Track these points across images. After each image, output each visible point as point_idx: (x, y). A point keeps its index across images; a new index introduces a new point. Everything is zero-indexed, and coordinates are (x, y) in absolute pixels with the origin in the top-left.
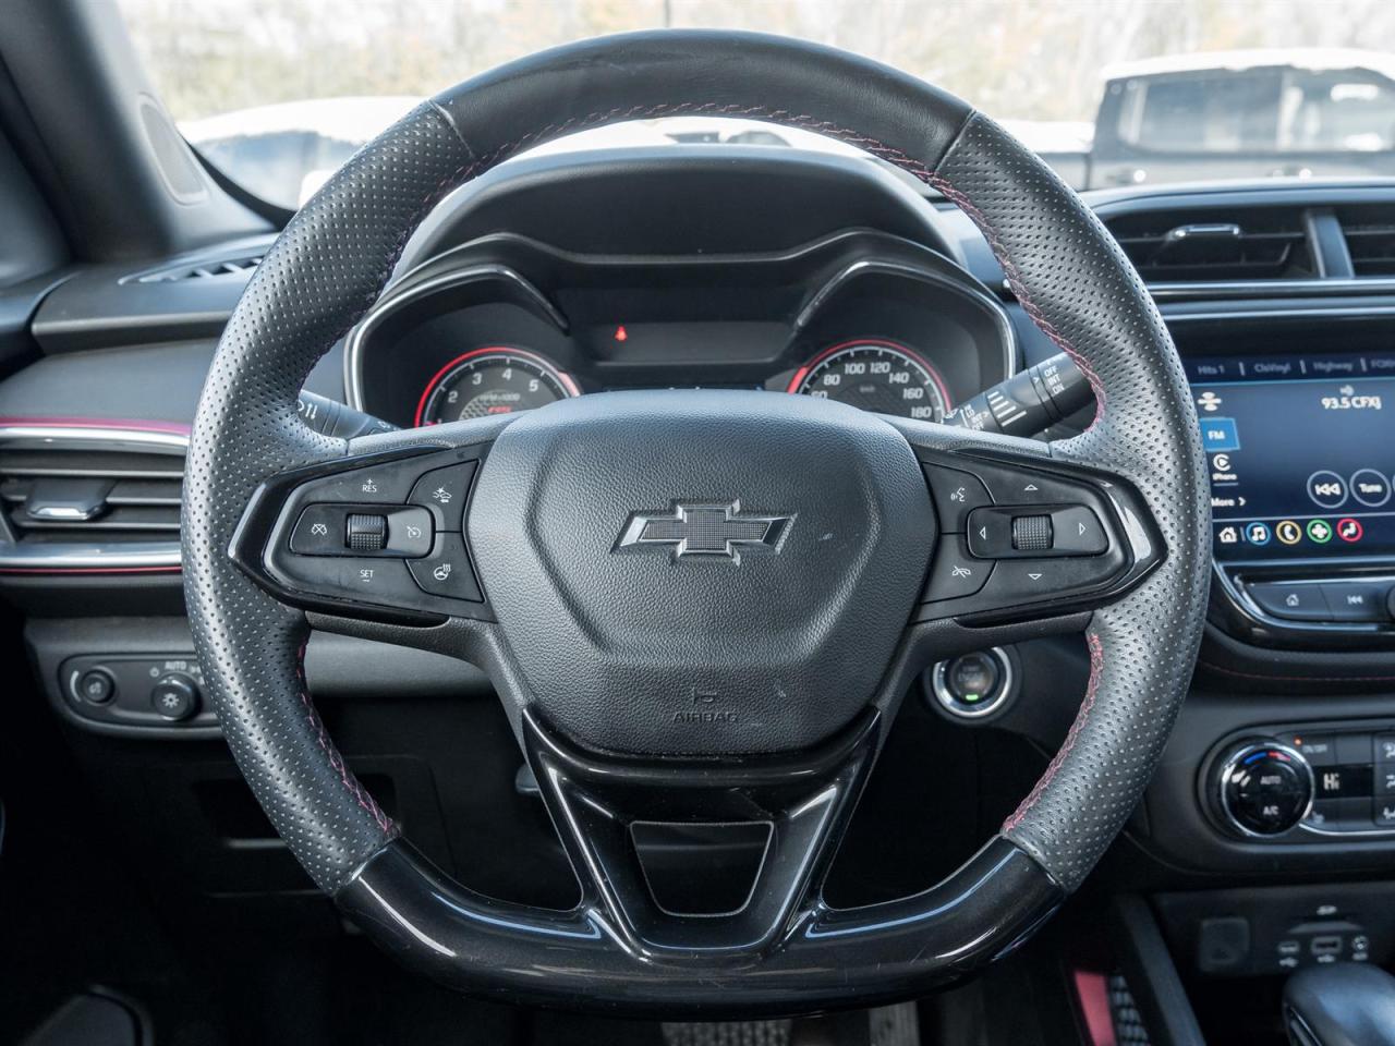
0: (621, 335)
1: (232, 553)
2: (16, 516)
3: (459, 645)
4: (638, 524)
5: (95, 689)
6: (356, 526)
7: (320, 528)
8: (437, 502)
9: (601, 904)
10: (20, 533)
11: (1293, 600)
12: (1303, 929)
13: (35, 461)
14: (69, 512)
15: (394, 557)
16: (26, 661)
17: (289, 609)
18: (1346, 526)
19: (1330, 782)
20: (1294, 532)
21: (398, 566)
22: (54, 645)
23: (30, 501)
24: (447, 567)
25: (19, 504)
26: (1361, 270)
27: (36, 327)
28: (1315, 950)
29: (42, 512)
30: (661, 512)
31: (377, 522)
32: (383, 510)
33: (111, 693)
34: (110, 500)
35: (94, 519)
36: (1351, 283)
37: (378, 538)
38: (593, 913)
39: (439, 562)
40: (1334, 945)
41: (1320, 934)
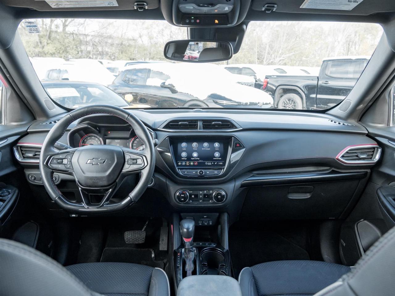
0: (109, 132)
1: (45, 164)
2: (24, 155)
3: (71, 174)
4: (89, 161)
5: (33, 178)
6: (59, 161)
7: (55, 161)
8: (68, 158)
9: (84, 203)
10: (24, 157)
11: (186, 172)
12: (202, 219)
13: (26, 148)
14: (31, 155)
15: (63, 164)
16: (24, 174)
17: (51, 170)
18: (196, 163)
19: (193, 196)
20: (188, 163)
21: (64, 165)
22: (28, 172)
23: (26, 153)
24: (69, 165)
25: (24, 154)
26: (204, 128)
27: (28, 131)
28: (204, 223)
29: (27, 155)
30: (92, 159)
31: (61, 160)
32: (62, 159)
33: (35, 179)
34: (36, 154)
35: (34, 156)
36: (202, 130)
37: (61, 162)
38: (83, 204)
39: (68, 165)
40: (207, 222)
41: (205, 220)
